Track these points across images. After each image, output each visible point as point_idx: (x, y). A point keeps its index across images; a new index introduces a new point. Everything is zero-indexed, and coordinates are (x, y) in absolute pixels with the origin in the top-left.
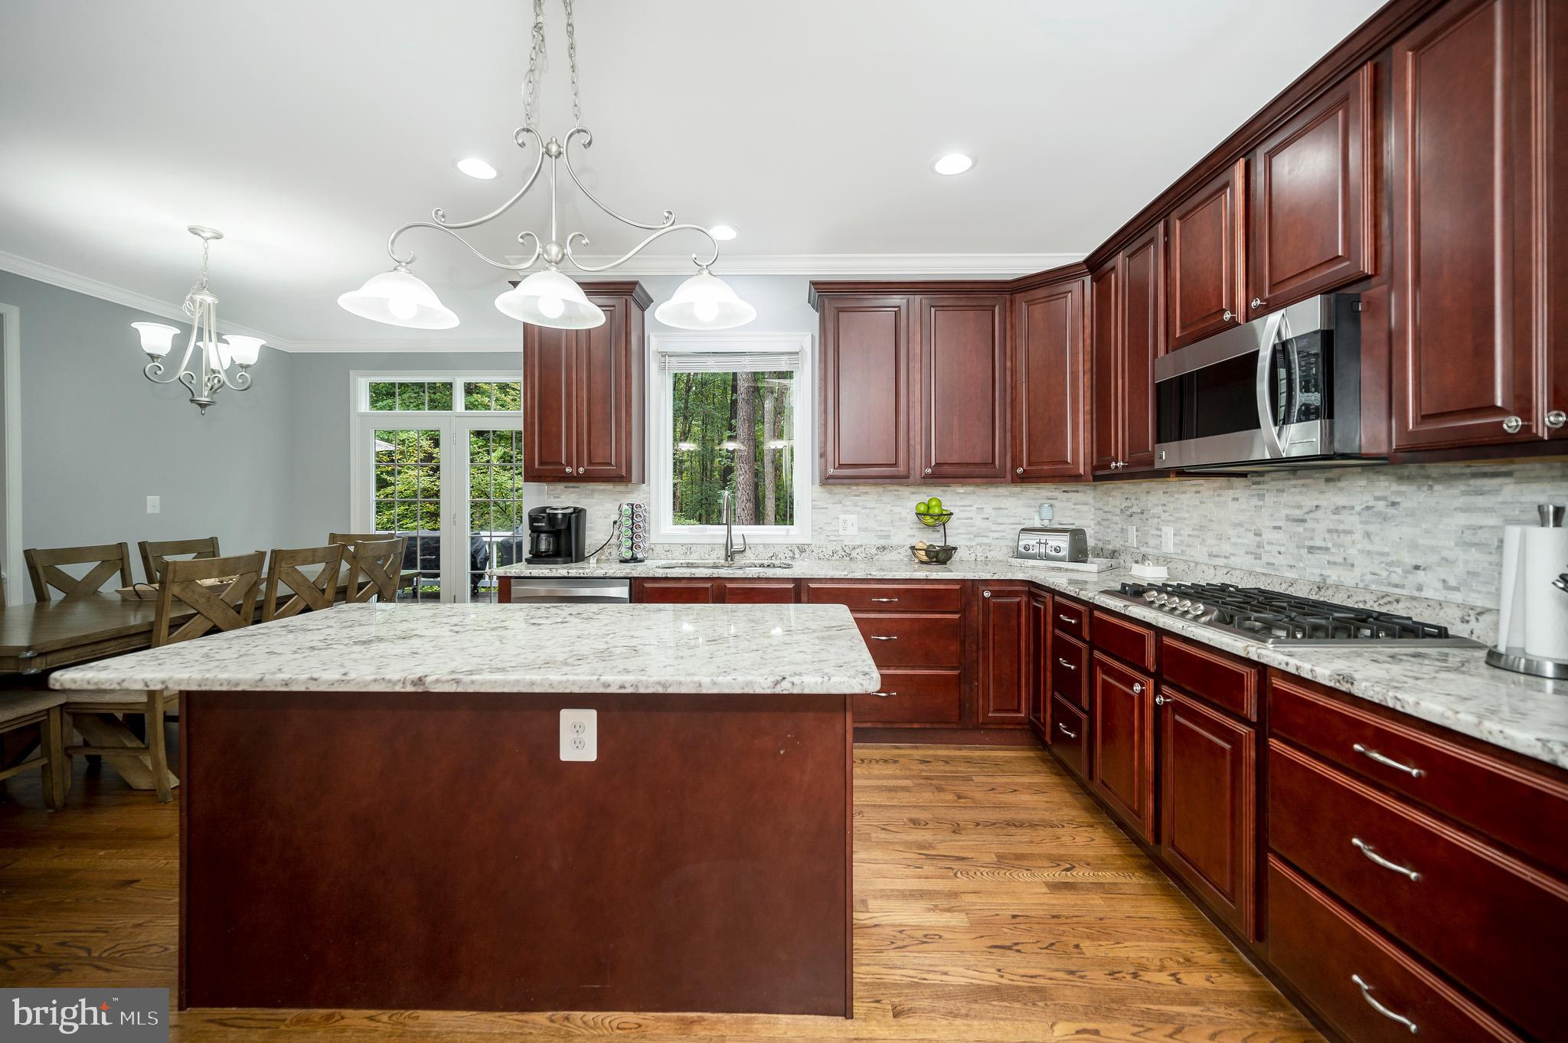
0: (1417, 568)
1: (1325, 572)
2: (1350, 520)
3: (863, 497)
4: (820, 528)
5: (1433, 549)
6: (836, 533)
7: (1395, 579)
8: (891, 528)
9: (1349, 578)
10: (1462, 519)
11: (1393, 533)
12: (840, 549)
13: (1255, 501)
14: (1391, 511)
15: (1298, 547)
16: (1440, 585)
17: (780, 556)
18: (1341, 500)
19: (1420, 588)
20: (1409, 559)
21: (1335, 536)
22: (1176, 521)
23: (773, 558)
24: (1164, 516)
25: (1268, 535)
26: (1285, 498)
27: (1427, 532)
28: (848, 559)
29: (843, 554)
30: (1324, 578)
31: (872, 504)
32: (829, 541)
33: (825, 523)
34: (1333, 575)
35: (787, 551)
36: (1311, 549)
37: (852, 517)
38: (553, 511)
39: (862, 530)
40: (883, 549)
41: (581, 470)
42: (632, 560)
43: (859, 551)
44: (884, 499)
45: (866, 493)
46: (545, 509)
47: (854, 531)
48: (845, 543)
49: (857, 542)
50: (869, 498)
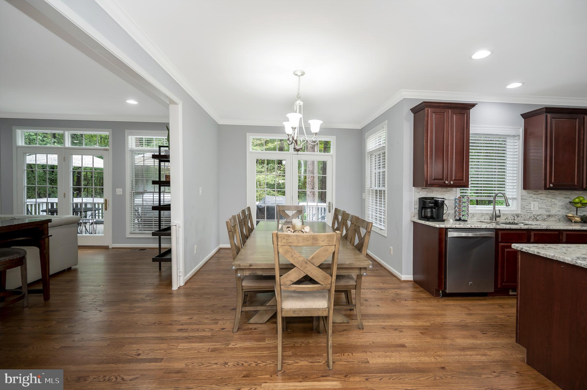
3: (540, 195)
4: (524, 207)
6: (530, 210)
8: (551, 208)
12: (532, 216)
17: (509, 218)
23: (507, 219)
28: (535, 220)
29: (534, 218)
31: (544, 198)
32: (527, 213)
33: (526, 205)
35: (512, 217)
37: (536, 204)
38: (437, 199)
39: (540, 208)
40: (549, 216)
41: (452, 182)
42: (460, 220)
43: (540, 217)
44: (549, 196)
45: (542, 193)
46: (433, 198)
47: (537, 209)
48: (534, 213)
49: (538, 213)
50: (543, 195)
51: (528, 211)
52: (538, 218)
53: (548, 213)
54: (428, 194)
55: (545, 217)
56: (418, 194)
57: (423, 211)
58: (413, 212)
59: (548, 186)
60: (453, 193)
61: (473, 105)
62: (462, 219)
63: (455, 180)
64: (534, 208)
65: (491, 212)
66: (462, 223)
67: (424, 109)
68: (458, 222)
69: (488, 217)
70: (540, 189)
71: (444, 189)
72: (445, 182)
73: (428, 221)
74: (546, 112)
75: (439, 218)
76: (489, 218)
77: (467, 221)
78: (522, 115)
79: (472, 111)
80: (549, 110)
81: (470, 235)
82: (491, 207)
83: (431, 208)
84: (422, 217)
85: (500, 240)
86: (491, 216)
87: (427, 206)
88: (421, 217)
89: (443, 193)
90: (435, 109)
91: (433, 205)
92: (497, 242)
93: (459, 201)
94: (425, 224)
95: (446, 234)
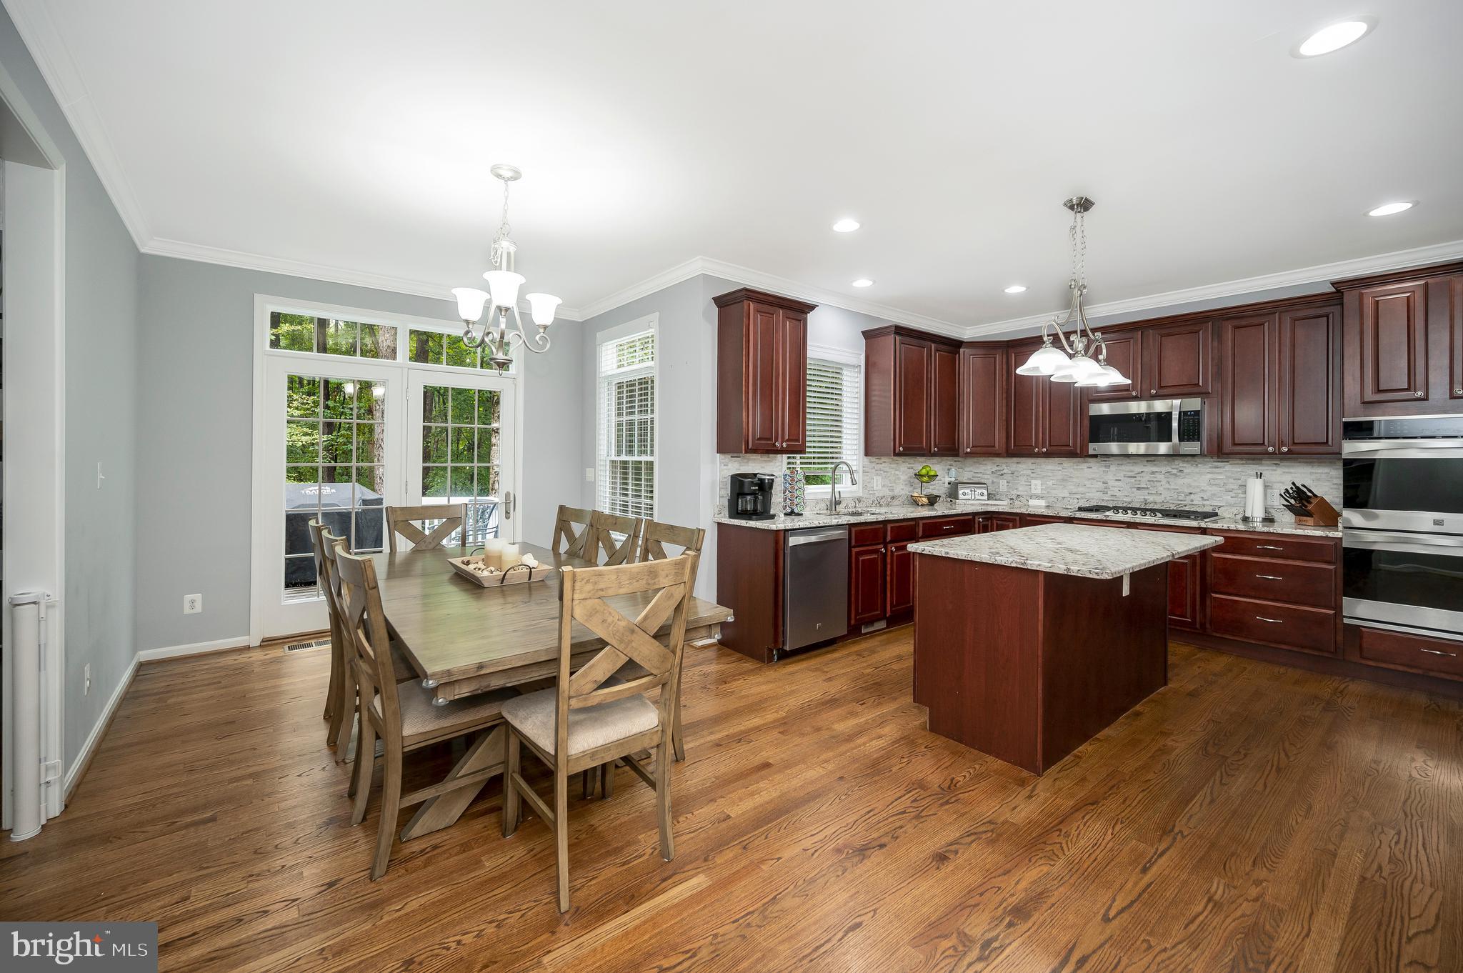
0: (1191, 494)
1: (1146, 497)
2: (1159, 477)
4: (866, 486)
5: (1198, 487)
6: (873, 489)
7: (1180, 498)
8: (895, 485)
9: (1158, 499)
10: (1209, 476)
11: (1180, 481)
13: (1104, 469)
14: (1179, 474)
15: (1131, 488)
16: (1200, 499)
17: (849, 506)
18: (1155, 469)
19: (1192, 501)
20: (1187, 491)
21: (1152, 483)
22: (1043, 477)
23: (847, 507)
24: (1032, 475)
25: (1111, 483)
26: (1123, 468)
27: (1195, 481)
28: (879, 505)
29: (877, 502)
30: (1145, 500)
31: (888, 470)
32: (870, 494)
33: (868, 482)
34: (1151, 498)
35: (855, 502)
36: (1138, 489)
37: (879, 478)
38: (763, 477)
39: (883, 486)
40: (893, 498)
41: (784, 445)
42: (792, 513)
43: (883, 500)
44: (892, 466)
45: (885, 462)
46: (755, 475)
47: (880, 487)
48: (877, 495)
49: (881, 495)
50: (886, 465)
51: (871, 492)
52: (882, 503)
53: (891, 494)
54: (741, 468)
55: (889, 500)
56: (725, 467)
57: (740, 500)
58: (718, 504)
59: (897, 451)
60: (778, 464)
61: (812, 307)
62: (796, 511)
63: (788, 440)
64: (877, 486)
65: (829, 496)
66: (796, 518)
67: (743, 301)
68: (789, 518)
69: (823, 505)
70: (886, 455)
71: (765, 457)
72: (774, 445)
73: (750, 519)
74: (896, 333)
75: (765, 514)
76: (825, 508)
77: (802, 514)
78: (864, 333)
79: (811, 316)
80: (900, 331)
81: (813, 539)
82: (829, 488)
83: (753, 493)
84: (738, 513)
85: (853, 543)
86: (829, 504)
87: (746, 490)
88: (735, 512)
89: (763, 465)
90: (760, 305)
91: (757, 488)
92: (850, 547)
93: (791, 478)
94: (748, 525)
95: (785, 541)
